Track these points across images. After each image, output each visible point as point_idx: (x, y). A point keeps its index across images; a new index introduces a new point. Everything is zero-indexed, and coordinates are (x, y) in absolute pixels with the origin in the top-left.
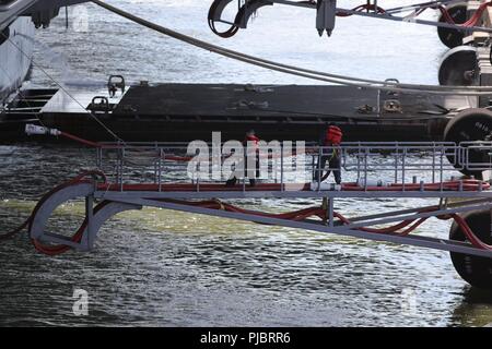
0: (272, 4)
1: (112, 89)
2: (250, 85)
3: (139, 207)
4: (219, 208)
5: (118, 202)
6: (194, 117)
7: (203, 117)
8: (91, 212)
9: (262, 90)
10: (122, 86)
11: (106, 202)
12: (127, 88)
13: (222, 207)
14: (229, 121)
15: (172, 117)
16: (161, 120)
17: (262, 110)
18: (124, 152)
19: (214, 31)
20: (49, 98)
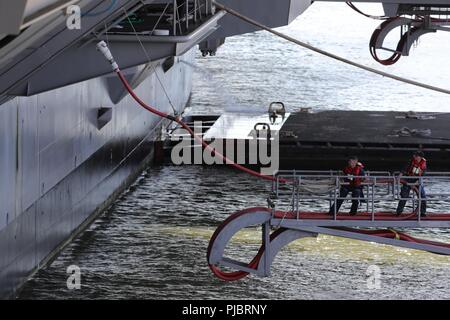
0: (435, 31)
1: (273, 116)
2: (411, 113)
3: (314, 235)
4: (394, 237)
5: (293, 230)
6: (355, 144)
7: (365, 144)
8: (268, 239)
9: (423, 118)
10: (282, 113)
11: (283, 229)
12: (287, 115)
13: (397, 236)
14: (392, 148)
15: (333, 143)
16: (323, 147)
17: (424, 137)
18: (301, 181)
19: (376, 58)
20: (212, 124)
